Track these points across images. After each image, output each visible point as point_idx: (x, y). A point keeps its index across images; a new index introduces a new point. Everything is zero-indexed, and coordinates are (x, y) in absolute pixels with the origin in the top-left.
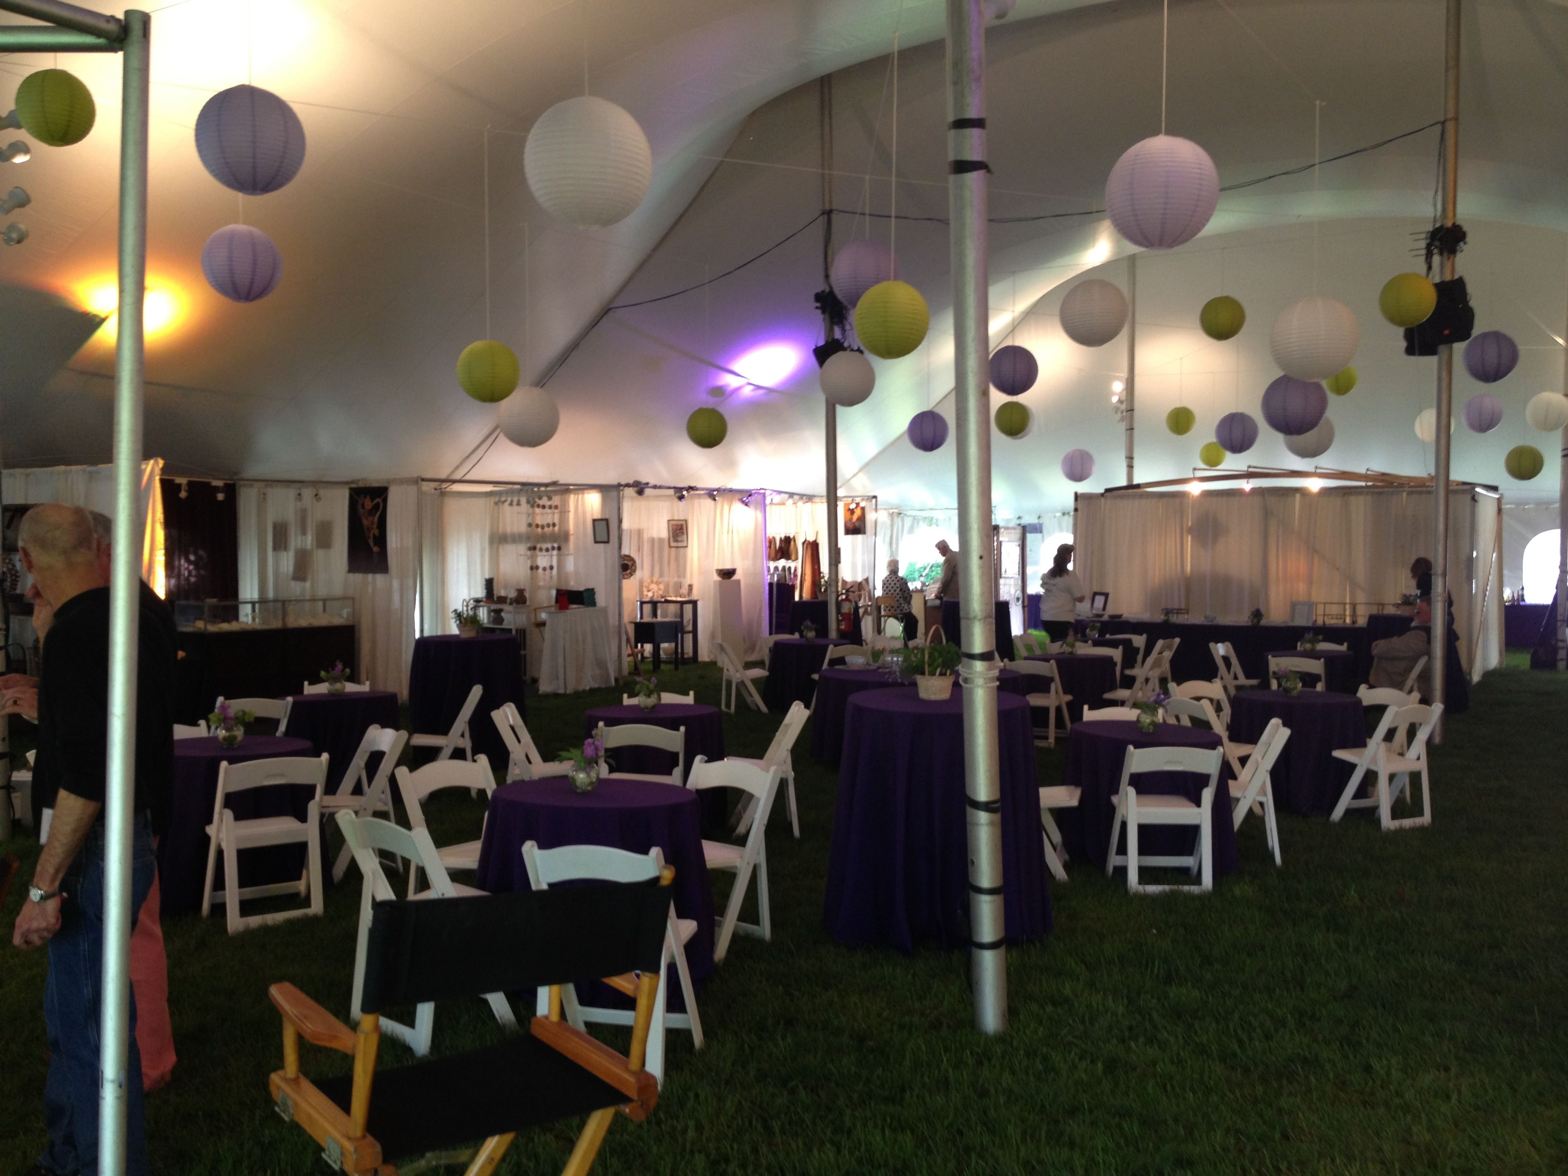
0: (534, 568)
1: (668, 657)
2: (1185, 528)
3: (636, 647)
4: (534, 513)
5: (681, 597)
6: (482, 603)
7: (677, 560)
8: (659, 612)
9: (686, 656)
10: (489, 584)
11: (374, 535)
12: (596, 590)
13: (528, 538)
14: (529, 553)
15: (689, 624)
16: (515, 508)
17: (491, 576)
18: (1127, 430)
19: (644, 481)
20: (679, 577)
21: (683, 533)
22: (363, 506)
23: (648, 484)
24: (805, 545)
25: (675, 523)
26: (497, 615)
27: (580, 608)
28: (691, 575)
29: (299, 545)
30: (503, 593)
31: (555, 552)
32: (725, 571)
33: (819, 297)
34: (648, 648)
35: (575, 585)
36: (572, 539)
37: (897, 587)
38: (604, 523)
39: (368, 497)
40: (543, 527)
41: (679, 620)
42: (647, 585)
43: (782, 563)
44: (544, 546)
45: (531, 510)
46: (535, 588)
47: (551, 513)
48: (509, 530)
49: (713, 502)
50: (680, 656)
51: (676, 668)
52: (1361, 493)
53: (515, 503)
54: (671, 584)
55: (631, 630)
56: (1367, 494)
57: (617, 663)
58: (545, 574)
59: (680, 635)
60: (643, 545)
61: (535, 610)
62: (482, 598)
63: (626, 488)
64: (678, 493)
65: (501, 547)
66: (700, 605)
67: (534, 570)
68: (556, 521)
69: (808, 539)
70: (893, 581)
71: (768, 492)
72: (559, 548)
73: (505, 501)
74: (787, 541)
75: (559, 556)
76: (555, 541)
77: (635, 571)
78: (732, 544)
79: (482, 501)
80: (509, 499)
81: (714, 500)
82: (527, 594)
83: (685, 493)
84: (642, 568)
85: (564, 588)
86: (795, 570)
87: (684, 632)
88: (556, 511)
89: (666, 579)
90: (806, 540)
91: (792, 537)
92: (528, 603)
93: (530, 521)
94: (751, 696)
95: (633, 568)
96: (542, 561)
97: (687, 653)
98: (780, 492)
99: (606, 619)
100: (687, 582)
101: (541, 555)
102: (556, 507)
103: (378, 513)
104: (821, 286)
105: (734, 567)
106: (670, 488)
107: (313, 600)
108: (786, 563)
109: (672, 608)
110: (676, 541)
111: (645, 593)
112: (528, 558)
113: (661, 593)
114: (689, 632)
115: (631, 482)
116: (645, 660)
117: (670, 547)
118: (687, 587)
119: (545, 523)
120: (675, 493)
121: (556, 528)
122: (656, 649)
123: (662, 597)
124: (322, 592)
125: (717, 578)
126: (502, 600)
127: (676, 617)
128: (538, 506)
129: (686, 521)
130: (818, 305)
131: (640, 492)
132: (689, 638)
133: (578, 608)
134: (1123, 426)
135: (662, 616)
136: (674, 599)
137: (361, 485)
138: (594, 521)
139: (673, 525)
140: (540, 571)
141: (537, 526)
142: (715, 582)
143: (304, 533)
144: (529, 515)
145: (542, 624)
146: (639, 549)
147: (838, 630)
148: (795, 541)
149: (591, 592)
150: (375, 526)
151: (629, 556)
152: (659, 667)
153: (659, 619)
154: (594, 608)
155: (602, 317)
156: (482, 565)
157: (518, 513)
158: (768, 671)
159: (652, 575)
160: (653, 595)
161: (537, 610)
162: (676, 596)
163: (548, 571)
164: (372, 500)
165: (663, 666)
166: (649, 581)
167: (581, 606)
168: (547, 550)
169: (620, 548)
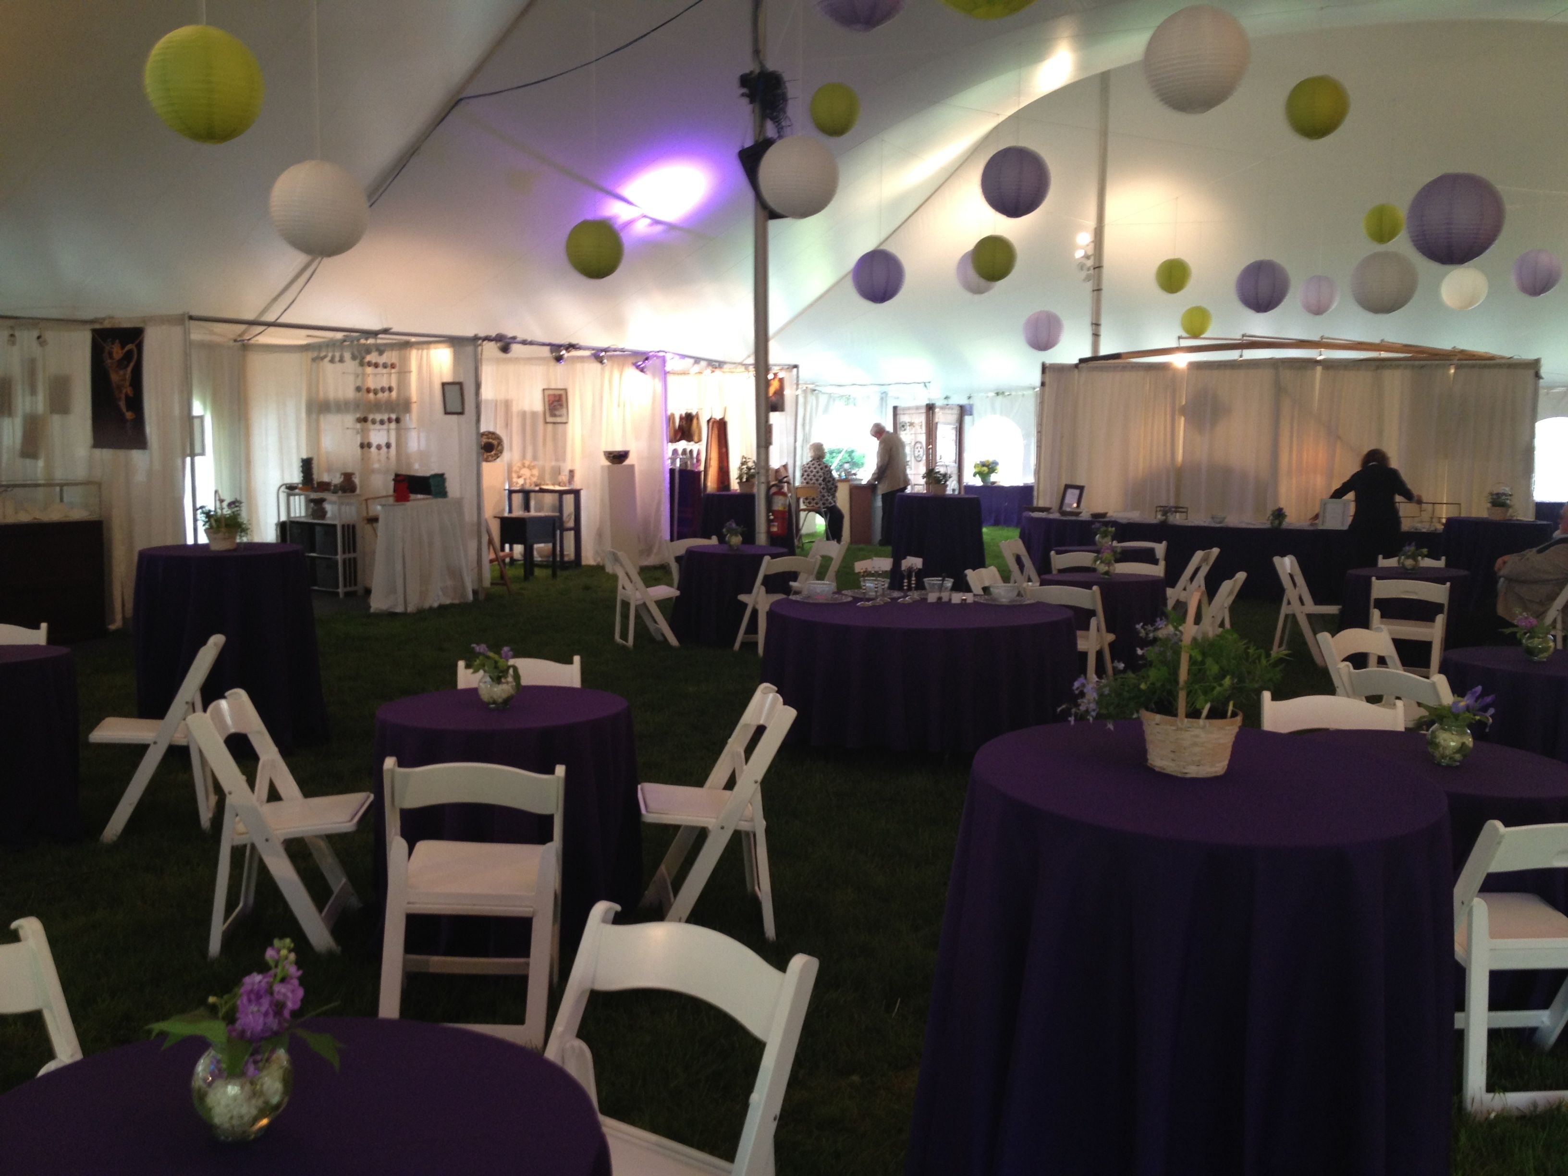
0: (365, 446)
1: (544, 559)
2: (1177, 407)
3: (503, 549)
4: (364, 374)
5: (559, 485)
6: (297, 491)
7: (555, 439)
8: (532, 503)
9: (566, 559)
10: (307, 465)
11: (127, 395)
12: (446, 476)
13: (357, 405)
14: (358, 426)
15: (570, 519)
16: (339, 366)
17: (310, 456)
18: (1093, 291)
19: (510, 334)
20: (557, 460)
21: (561, 405)
22: (110, 354)
23: (514, 338)
24: (711, 424)
25: (551, 392)
26: (317, 507)
27: (427, 499)
28: (573, 458)
29: (28, 410)
30: (326, 478)
31: (393, 425)
32: (616, 454)
33: (745, 81)
34: (518, 549)
35: (419, 469)
36: (414, 408)
37: (820, 476)
38: (457, 387)
39: (117, 341)
40: (376, 392)
41: (557, 514)
42: (518, 470)
43: (682, 445)
44: (378, 417)
45: (360, 370)
46: (368, 471)
47: (387, 374)
48: (331, 395)
49: (598, 365)
50: (558, 559)
51: (554, 575)
52: (1398, 367)
53: (337, 359)
54: (548, 470)
55: (495, 528)
56: (1406, 367)
57: (476, 570)
58: (379, 454)
59: (558, 532)
60: (512, 418)
61: (366, 500)
62: (298, 484)
63: (485, 342)
64: (555, 352)
65: (322, 418)
66: (583, 495)
67: (366, 449)
68: (394, 384)
69: (714, 417)
70: (815, 468)
71: (668, 356)
72: (398, 421)
73: (325, 357)
74: (689, 418)
75: (398, 430)
76: (393, 411)
77: (501, 452)
78: (624, 423)
79: (295, 357)
80: (330, 355)
81: (601, 362)
82: (357, 480)
83: (563, 352)
84: (511, 449)
85: (404, 472)
86: (698, 454)
87: (563, 529)
88: (393, 371)
89: (540, 463)
90: (710, 419)
91: (694, 413)
92: (358, 491)
93: (359, 384)
94: (655, 622)
95: (500, 448)
96: (378, 436)
97: (568, 555)
98: (683, 356)
99: (460, 513)
100: (567, 467)
101: (373, 429)
102: (393, 366)
103: (132, 365)
104: (748, 66)
105: (627, 449)
106: (544, 344)
107: (50, 485)
108: (688, 445)
109: (549, 499)
110: (553, 415)
111: (515, 480)
112: (358, 433)
113: (535, 479)
114: (570, 529)
115: (493, 334)
116: (515, 563)
117: (546, 423)
118: (566, 473)
119: (379, 387)
120: (552, 352)
121: (394, 394)
122: (528, 552)
123: (536, 485)
124: (59, 475)
125: (607, 463)
126: (324, 487)
127: (553, 511)
128: (369, 364)
129: (566, 390)
130: (745, 90)
131: (505, 349)
132: (570, 536)
133: (423, 499)
134: (1089, 286)
135: (538, 509)
136: (551, 487)
137: (107, 325)
138: (444, 385)
139: (549, 395)
140: (373, 449)
141: (368, 391)
142: (603, 467)
143: (33, 392)
144: (357, 376)
145: (373, 520)
146: (507, 424)
147: (769, 533)
148: (698, 419)
149: (440, 478)
150: (128, 383)
151: (493, 434)
152: (532, 573)
153: (533, 513)
154: (445, 500)
155: (449, 112)
156: (298, 440)
157: (344, 373)
158: (678, 589)
159: (524, 457)
160: (525, 483)
161: (369, 501)
162: (554, 485)
163: (384, 449)
164: (123, 348)
165: (537, 572)
166: (519, 464)
167: (429, 496)
168: (382, 422)
169: (478, 420)
